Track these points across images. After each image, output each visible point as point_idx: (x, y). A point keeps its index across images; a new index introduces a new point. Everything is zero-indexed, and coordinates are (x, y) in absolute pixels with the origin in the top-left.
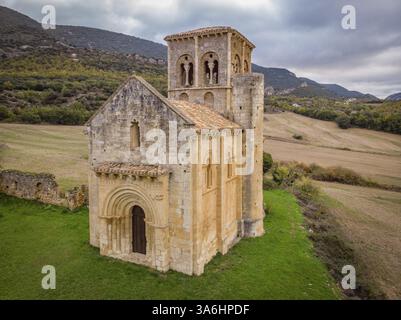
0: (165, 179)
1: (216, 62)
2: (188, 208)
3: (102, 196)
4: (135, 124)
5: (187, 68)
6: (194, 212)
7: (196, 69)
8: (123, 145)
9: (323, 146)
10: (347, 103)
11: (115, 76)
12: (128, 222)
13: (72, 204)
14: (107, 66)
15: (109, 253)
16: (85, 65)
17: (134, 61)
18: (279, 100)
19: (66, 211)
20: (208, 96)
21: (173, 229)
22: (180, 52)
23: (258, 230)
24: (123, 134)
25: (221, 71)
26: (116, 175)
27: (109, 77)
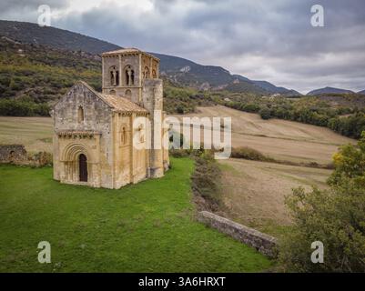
0: (97, 137)
1: (133, 71)
2: (111, 152)
3: (62, 149)
4: (81, 107)
5: (115, 74)
6: (114, 155)
7: (120, 75)
8: (74, 120)
9: (244, 134)
10: (272, 97)
11: (61, 71)
12: (77, 164)
13: (38, 162)
14: (53, 62)
15: (66, 182)
16: (31, 60)
17: (80, 57)
18: (214, 95)
19: (33, 168)
20: (128, 92)
21: (103, 164)
22: (110, 64)
23: (159, 174)
24: (74, 113)
25: (135, 77)
26: (70, 136)
27: (56, 72)
